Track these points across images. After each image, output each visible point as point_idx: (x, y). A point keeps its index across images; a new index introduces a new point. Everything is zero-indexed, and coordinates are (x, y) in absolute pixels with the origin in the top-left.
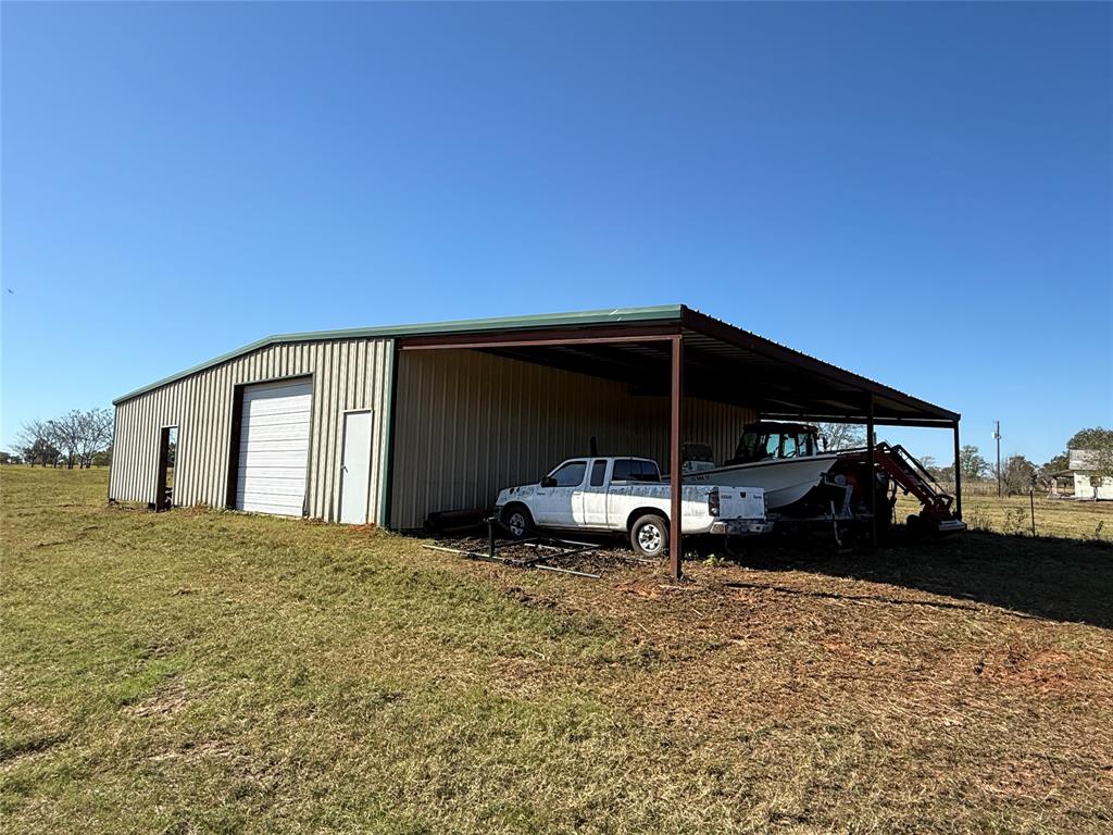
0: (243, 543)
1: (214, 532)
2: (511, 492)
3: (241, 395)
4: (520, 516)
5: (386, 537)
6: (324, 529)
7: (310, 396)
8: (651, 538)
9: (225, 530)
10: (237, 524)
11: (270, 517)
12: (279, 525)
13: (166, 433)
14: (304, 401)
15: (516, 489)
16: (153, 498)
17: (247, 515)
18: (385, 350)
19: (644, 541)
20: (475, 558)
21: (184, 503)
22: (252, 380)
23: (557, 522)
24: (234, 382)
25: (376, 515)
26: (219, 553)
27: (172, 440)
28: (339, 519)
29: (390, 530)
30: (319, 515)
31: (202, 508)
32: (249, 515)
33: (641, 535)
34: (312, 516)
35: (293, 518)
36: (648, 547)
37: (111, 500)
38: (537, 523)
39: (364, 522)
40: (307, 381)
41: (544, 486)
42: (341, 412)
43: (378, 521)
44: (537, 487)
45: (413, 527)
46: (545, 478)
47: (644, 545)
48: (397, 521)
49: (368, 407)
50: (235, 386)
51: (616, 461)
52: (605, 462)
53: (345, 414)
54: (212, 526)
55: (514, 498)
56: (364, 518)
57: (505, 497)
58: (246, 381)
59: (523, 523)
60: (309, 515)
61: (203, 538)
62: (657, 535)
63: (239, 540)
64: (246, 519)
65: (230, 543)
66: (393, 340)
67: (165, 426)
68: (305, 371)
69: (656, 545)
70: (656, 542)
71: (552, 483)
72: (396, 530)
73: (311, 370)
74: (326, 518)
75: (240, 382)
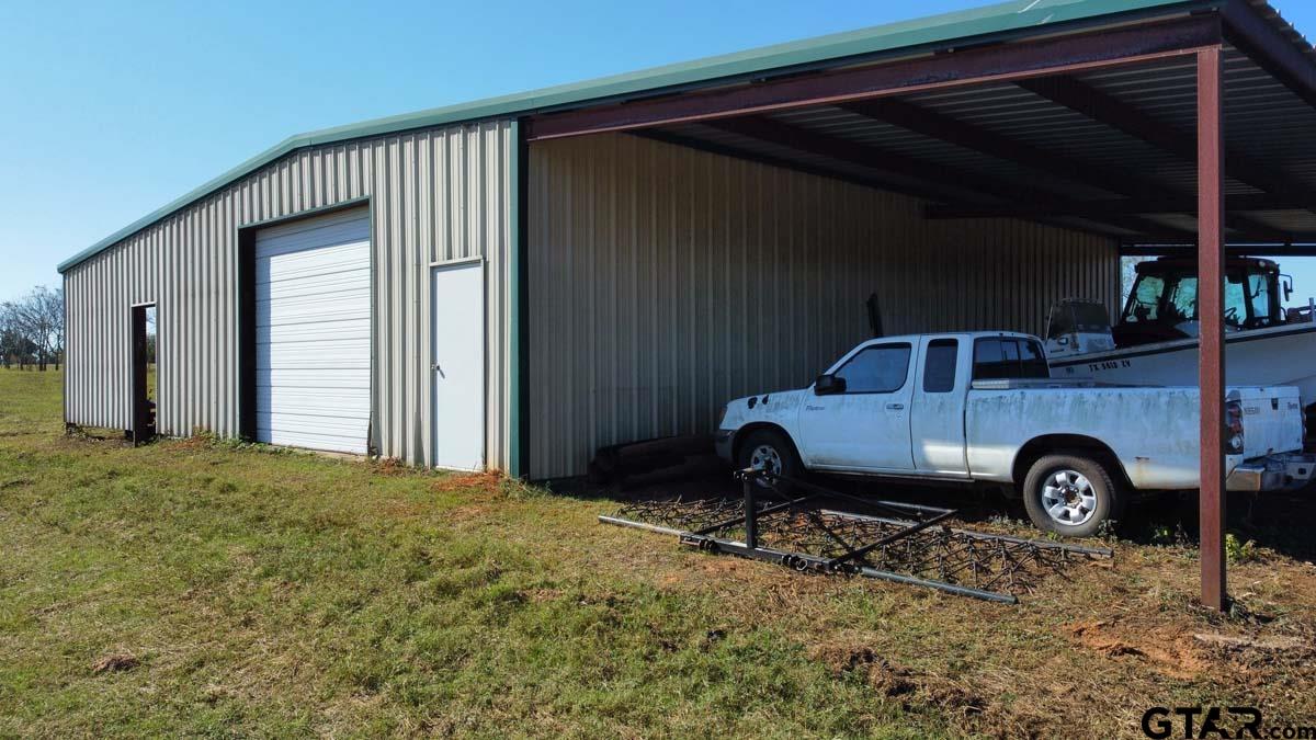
0: (261, 519)
1: (212, 494)
2: (751, 404)
3: (251, 245)
4: (770, 450)
5: (523, 499)
6: (406, 482)
7: (367, 244)
8: (1070, 496)
9: (231, 488)
10: (252, 472)
11: (312, 456)
12: (326, 475)
13: (139, 316)
14: (359, 252)
15: (760, 398)
16: (126, 420)
17: (275, 452)
18: (500, 145)
19: (1054, 502)
20: (715, 549)
21: (175, 432)
22: (266, 218)
23: (853, 463)
24: (238, 224)
25: (503, 454)
26: (213, 545)
27: (150, 329)
28: (434, 463)
29: (531, 483)
30: (397, 454)
31: (203, 439)
32: (279, 453)
33: (1048, 491)
34: (385, 456)
35: (353, 458)
36: (1066, 515)
37: (69, 425)
38: (808, 464)
39: (478, 467)
40: (361, 213)
41: (820, 391)
42: (426, 265)
43: (507, 467)
44: (807, 395)
45: (570, 474)
46: (820, 379)
47: (1055, 511)
48: (541, 465)
49: (474, 255)
50: (240, 230)
51: (976, 341)
52: (954, 343)
53: (433, 268)
54: (209, 480)
55: (759, 415)
56: (480, 460)
57: (737, 415)
58: (256, 220)
59: (777, 463)
60: (379, 454)
61: (190, 507)
62: (1088, 492)
63: (252, 513)
64: (272, 460)
65: (235, 520)
66: (515, 124)
67: (137, 305)
68: (355, 196)
69: (1084, 511)
70: (1084, 504)
71: (837, 387)
72: (541, 483)
73: (367, 193)
74: (410, 459)
75: (247, 222)
